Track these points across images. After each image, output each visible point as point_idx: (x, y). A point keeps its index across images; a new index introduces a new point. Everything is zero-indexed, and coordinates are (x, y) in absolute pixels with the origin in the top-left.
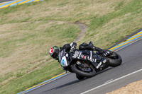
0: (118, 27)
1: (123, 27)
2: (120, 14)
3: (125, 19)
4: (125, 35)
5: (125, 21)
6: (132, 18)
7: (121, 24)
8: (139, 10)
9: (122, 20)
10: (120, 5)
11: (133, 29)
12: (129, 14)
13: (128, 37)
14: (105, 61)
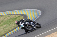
0: (2, 30)
1: (4, 30)
2: (2, 25)
3: (4, 27)
4: (4, 33)
5: (4, 28)
6: (7, 27)
7: (3, 29)
8: (10, 23)
9: (3, 27)
10: (2, 22)
11: (8, 31)
12: (6, 25)
13: (6, 34)
14: (36, 26)
